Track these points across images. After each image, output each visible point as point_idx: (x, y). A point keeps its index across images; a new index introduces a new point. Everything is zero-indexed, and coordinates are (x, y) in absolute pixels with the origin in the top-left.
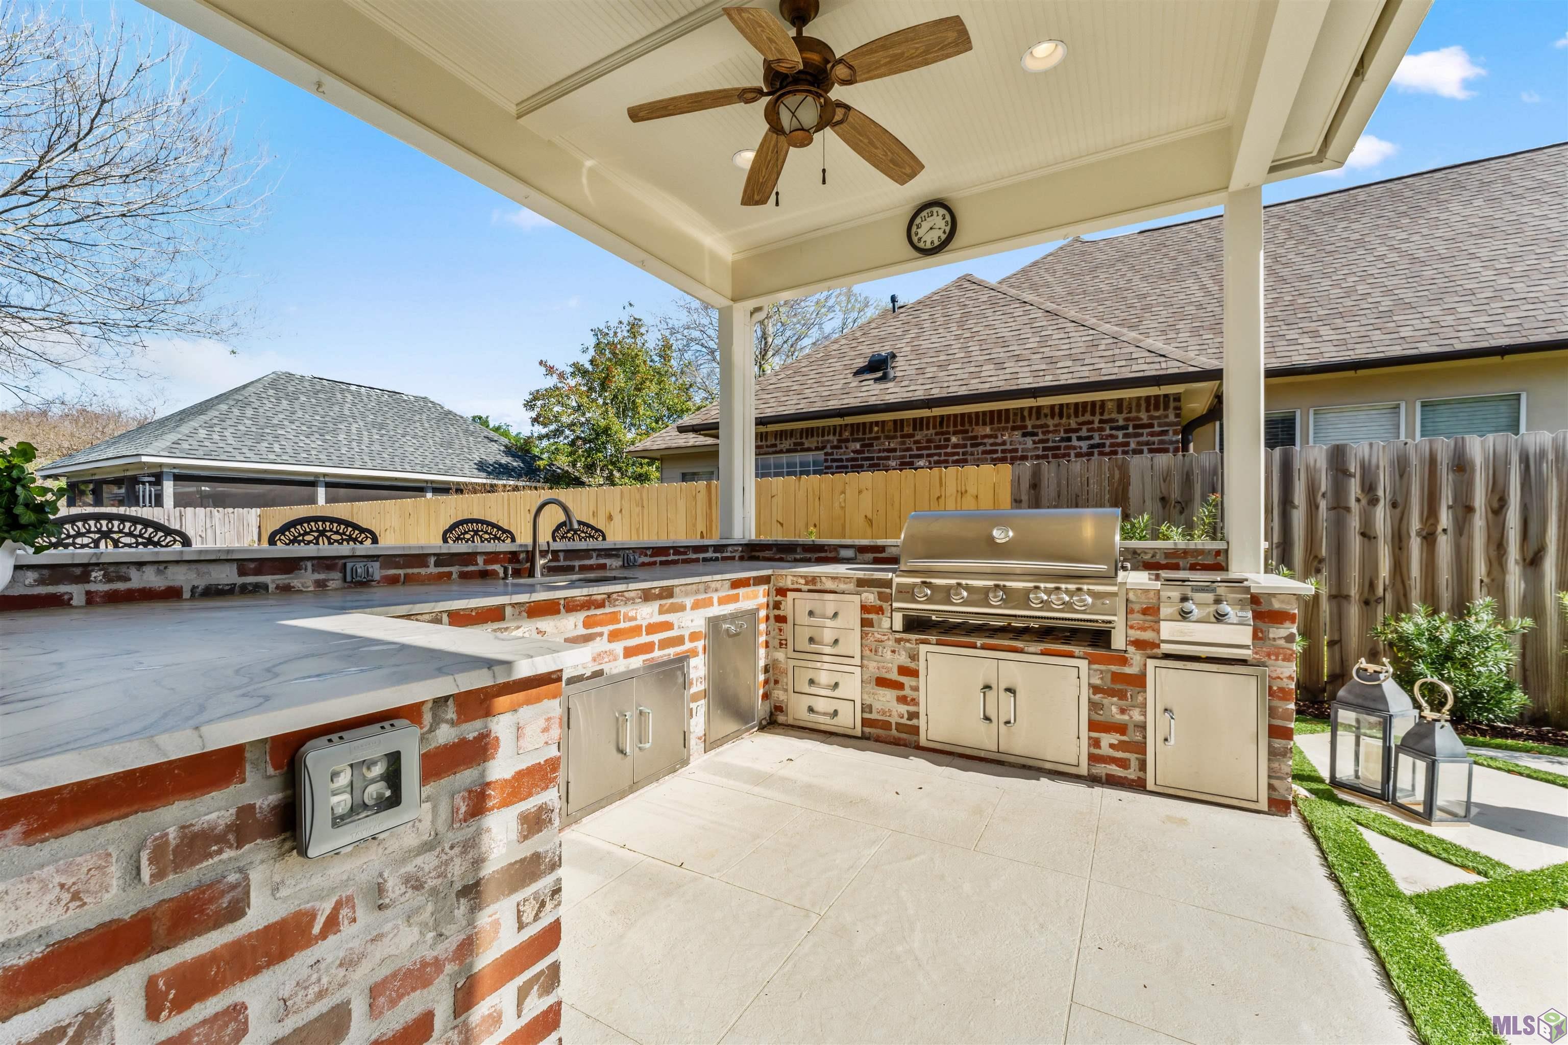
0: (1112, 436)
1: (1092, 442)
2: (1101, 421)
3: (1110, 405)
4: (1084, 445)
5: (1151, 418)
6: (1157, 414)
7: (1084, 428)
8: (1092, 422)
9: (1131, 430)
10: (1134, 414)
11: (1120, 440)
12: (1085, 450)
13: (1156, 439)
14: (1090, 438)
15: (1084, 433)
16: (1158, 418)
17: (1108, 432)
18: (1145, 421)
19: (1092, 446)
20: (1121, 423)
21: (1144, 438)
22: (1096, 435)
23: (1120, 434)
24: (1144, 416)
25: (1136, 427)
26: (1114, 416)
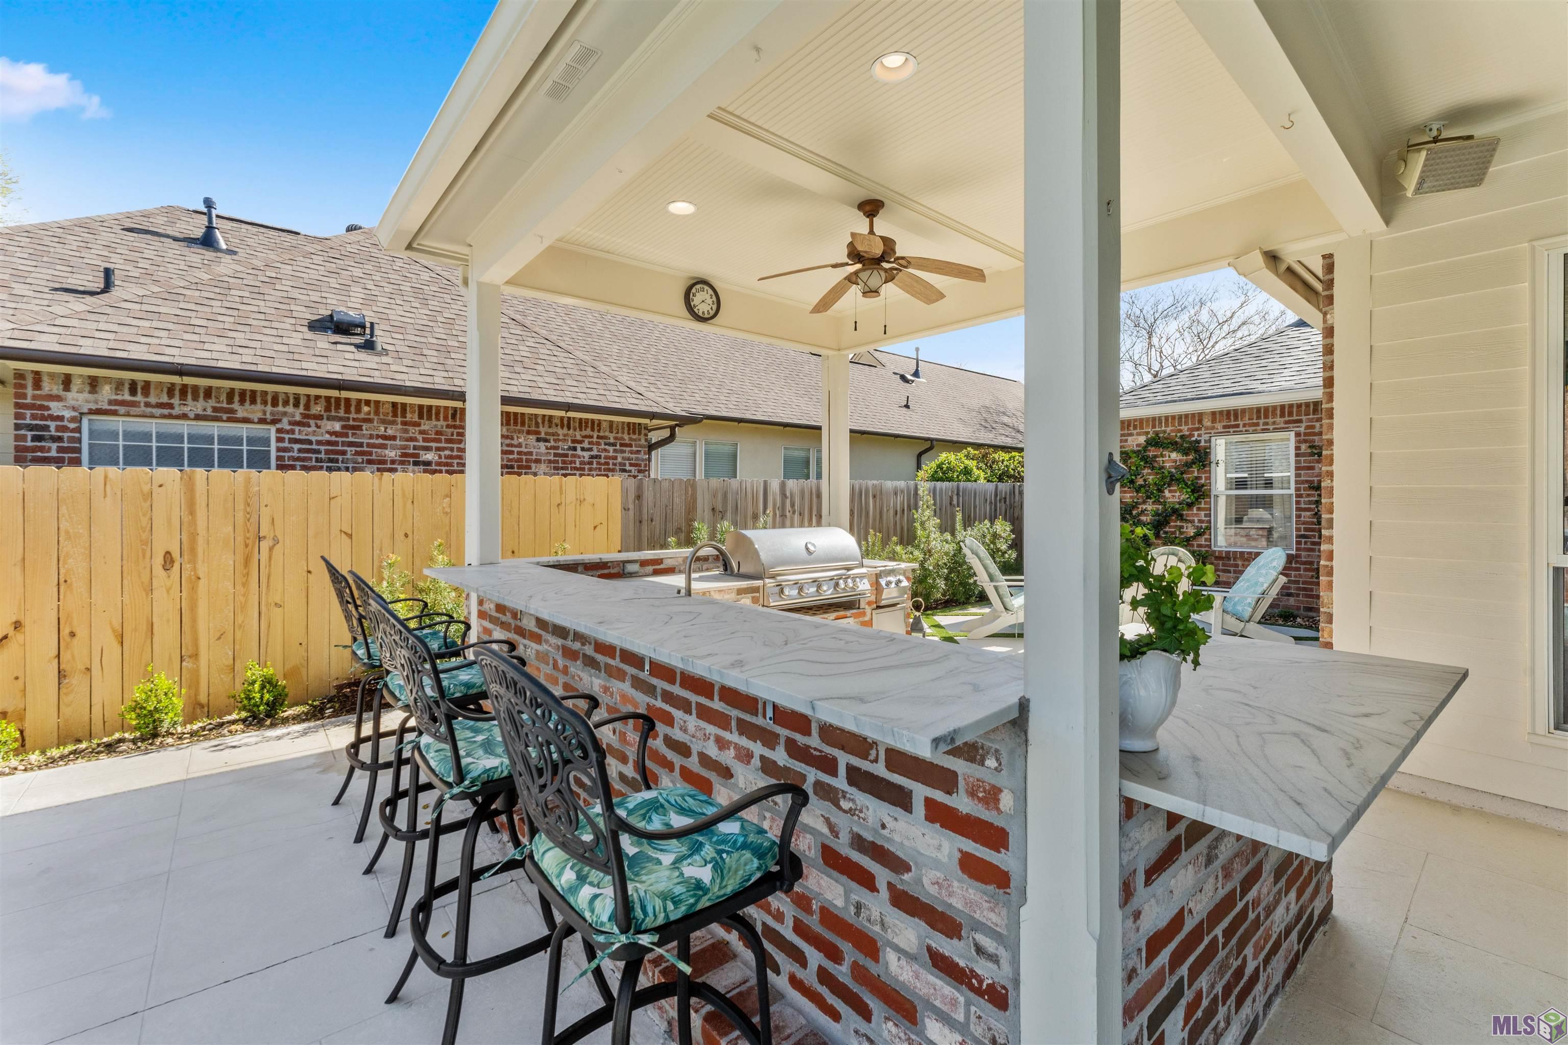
0: (606, 450)
1: (592, 453)
2: (598, 437)
3: (604, 425)
4: (586, 454)
5: (631, 439)
6: (634, 437)
7: (586, 441)
8: (592, 437)
9: (618, 447)
10: (620, 435)
11: (611, 454)
12: (586, 459)
13: (634, 456)
14: (590, 450)
15: (586, 445)
16: (635, 440)
17: (603, 446)
18: (627, 442)
19: (592, 457)
20: (612, 441)
21: (626, 455)
22: (595, 447)
23: (611, 449)
24: (626, 437)
25: (621, 445)
26: (607, 434)
